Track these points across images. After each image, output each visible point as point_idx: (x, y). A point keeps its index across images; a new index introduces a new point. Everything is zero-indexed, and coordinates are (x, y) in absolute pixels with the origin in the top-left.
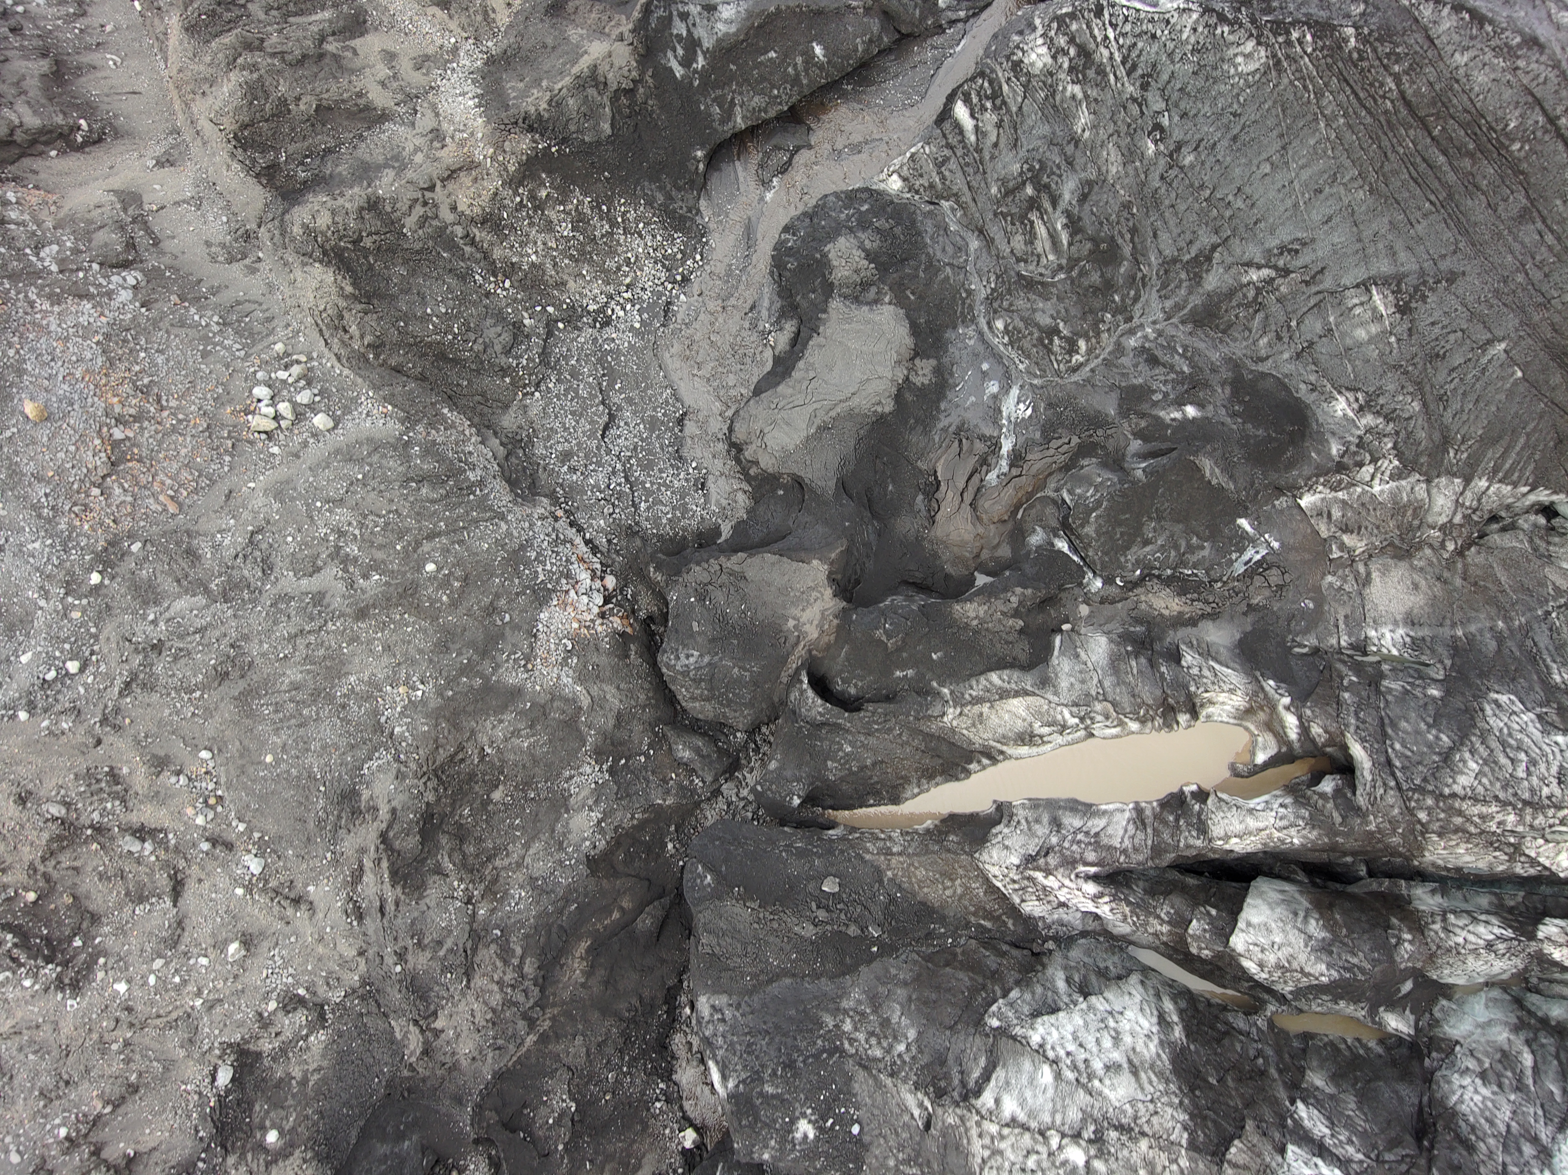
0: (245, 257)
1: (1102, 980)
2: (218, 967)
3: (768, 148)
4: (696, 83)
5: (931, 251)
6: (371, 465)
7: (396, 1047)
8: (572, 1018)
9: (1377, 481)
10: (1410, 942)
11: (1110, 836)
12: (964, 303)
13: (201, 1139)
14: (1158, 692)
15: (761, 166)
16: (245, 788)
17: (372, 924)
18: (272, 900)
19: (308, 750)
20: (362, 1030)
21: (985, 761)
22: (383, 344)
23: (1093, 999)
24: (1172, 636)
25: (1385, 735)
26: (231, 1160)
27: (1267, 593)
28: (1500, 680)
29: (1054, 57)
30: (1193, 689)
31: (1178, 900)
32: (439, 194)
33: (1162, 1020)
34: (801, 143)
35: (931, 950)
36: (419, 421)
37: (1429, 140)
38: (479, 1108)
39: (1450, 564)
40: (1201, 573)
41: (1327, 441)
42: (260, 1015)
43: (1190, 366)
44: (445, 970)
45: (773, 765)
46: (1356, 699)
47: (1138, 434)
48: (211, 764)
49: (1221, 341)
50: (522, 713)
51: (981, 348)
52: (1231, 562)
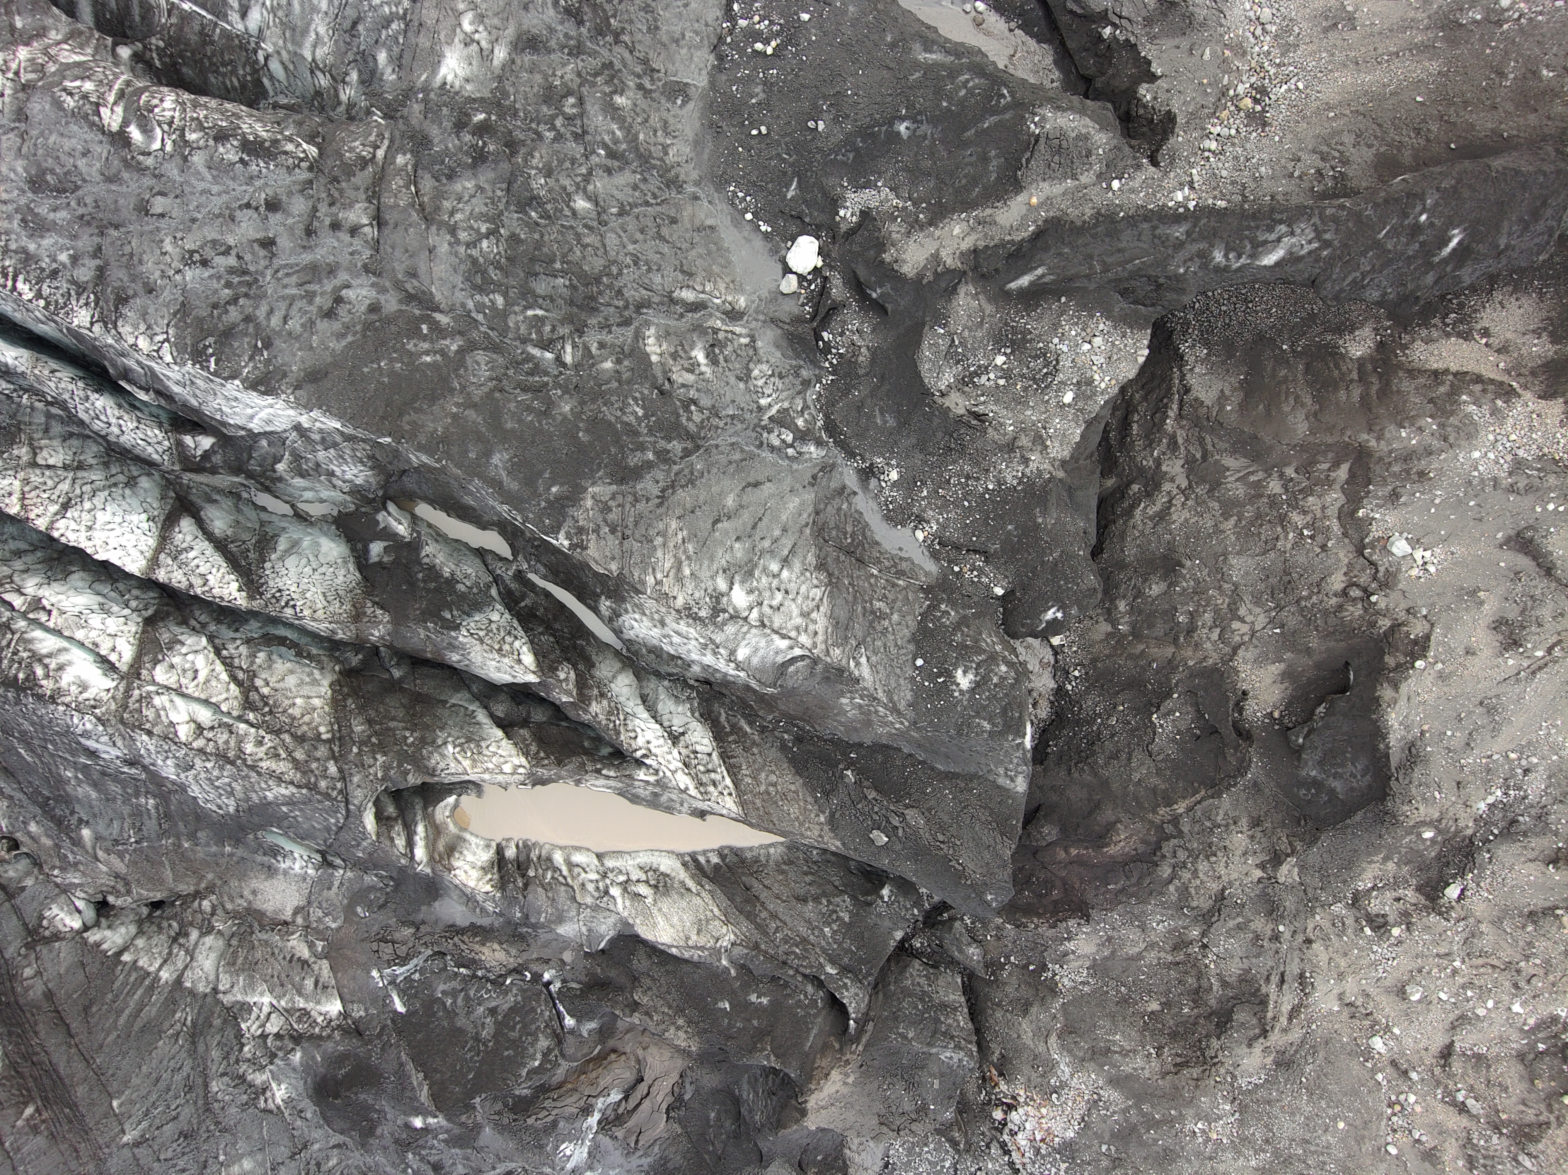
2: (1432, 987)
7: (1300, 863)
8: (1137, 798)
9: (265, 1009)
13: (1488, 851)
14: (530, 897)
16: (1368, 1108)
17: (1294, 967)
18: (1371, 1014)
19: (1307, 1117)
20: (1325, 879)
21: (702, 859)
24: (498, 922)
26: (1469, 832)
27: (397, 936)
28: (207, 816)
35: (801, 724)
38: (1240, 771)
39: (211, 889)
40: (452, 968)
41: (302, 1064)
42: (1408, 929)
43: (406, 1157)
44: (1241, 907)
45: (899, 935)
47: (472, 1109)
48: (1389, 1139)
49: (370, 1168)
50: (1114, 1064)
52: (422, 971)
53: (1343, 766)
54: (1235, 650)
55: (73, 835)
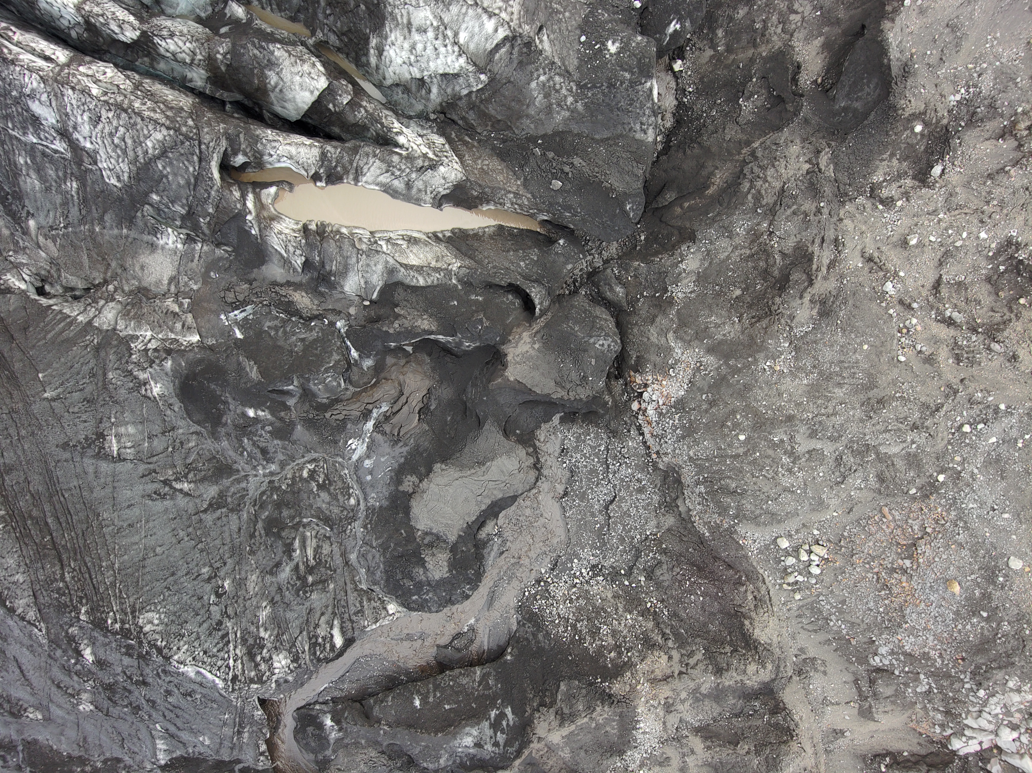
0: (805, 660)
1: (408, 87)
2: (925, 233)
3: (464, 652)
4: (499, 701)
5: (382, 559)
6: (762, 508)
7: (835, 160)
8: (728, 151)
9: (148, 338)
10: (218, 52)
11: (379, 168)
12: (371, 521)
13: (959, 138)
14: (325, 245)
15: (472, 641)
16: (884, 333)
17: (830, 234)
18: (884, 264)
19: (842, 346)
20: (851, 176)
21: (440, 235)
22: (734, 584)
23: (418, 76)
24: (305, 278)
25: (196, 179)
26: (945, 121)
27: (237, 289)
28: (111, 193)
29: (271, 658)
30: (303, 241)
31: (351, 119)
32: (677, 669)
33: (380, 51)
34: (443, 650)
35: (505, 133)
36: (725, 530)
37: (54, 534)
38: (796, 113)
39: (115, 276)
40: (274, 313)
41: (172, 370)
42: (907, 200)
43: (243, 442)
44: (795, 197)
45: (570, 267)
46: (206, 206)
47: (287, 408)
48: (900, 352)
49: (218, 452)
50: (710, 337)
51: (368, 490)
52: (254, 314)
53: (862, 90)
54: (792, 35)
55: (23, 225)
